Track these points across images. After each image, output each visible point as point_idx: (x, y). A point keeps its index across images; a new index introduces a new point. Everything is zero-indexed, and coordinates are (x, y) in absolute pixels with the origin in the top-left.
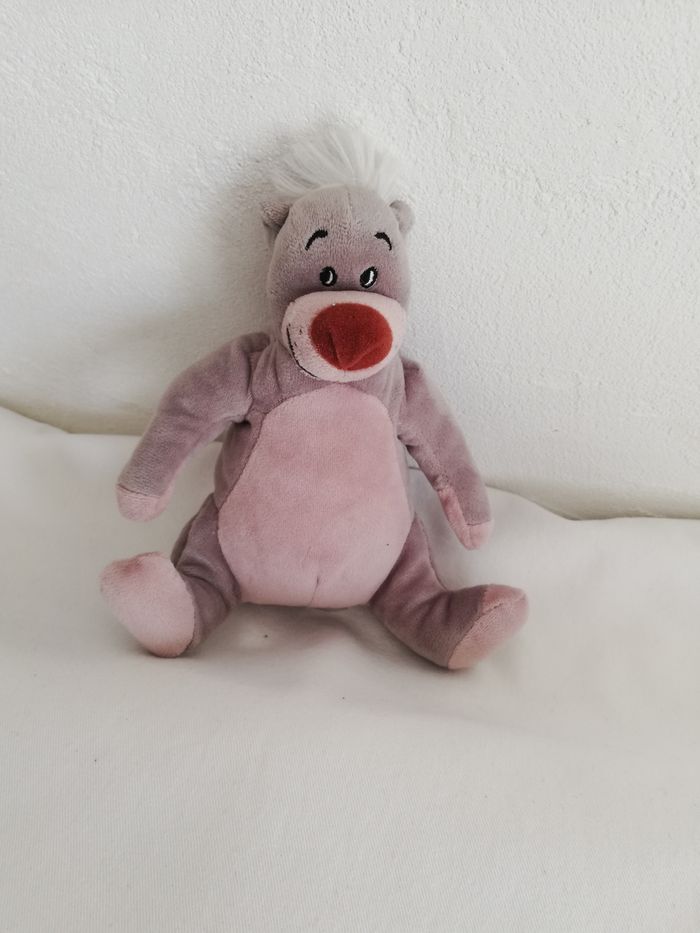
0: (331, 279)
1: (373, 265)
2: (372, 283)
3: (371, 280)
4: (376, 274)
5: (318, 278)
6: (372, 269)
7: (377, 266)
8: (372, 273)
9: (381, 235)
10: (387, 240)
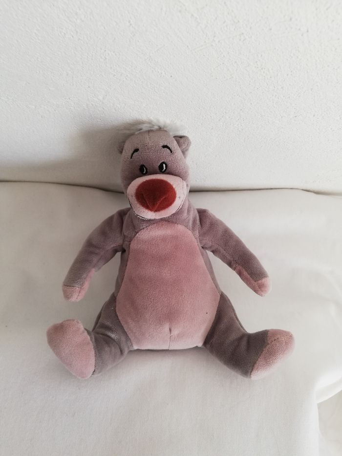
0: (145, 171)
1: (163, 161)
2: (166, 170)
3: (165, 168)
4: (166, 165)
5: (139, 171)
6: (164, 163)
7: (165, 161)
8: (164, 165)
9: (165, 147)
10: (169, 148)
